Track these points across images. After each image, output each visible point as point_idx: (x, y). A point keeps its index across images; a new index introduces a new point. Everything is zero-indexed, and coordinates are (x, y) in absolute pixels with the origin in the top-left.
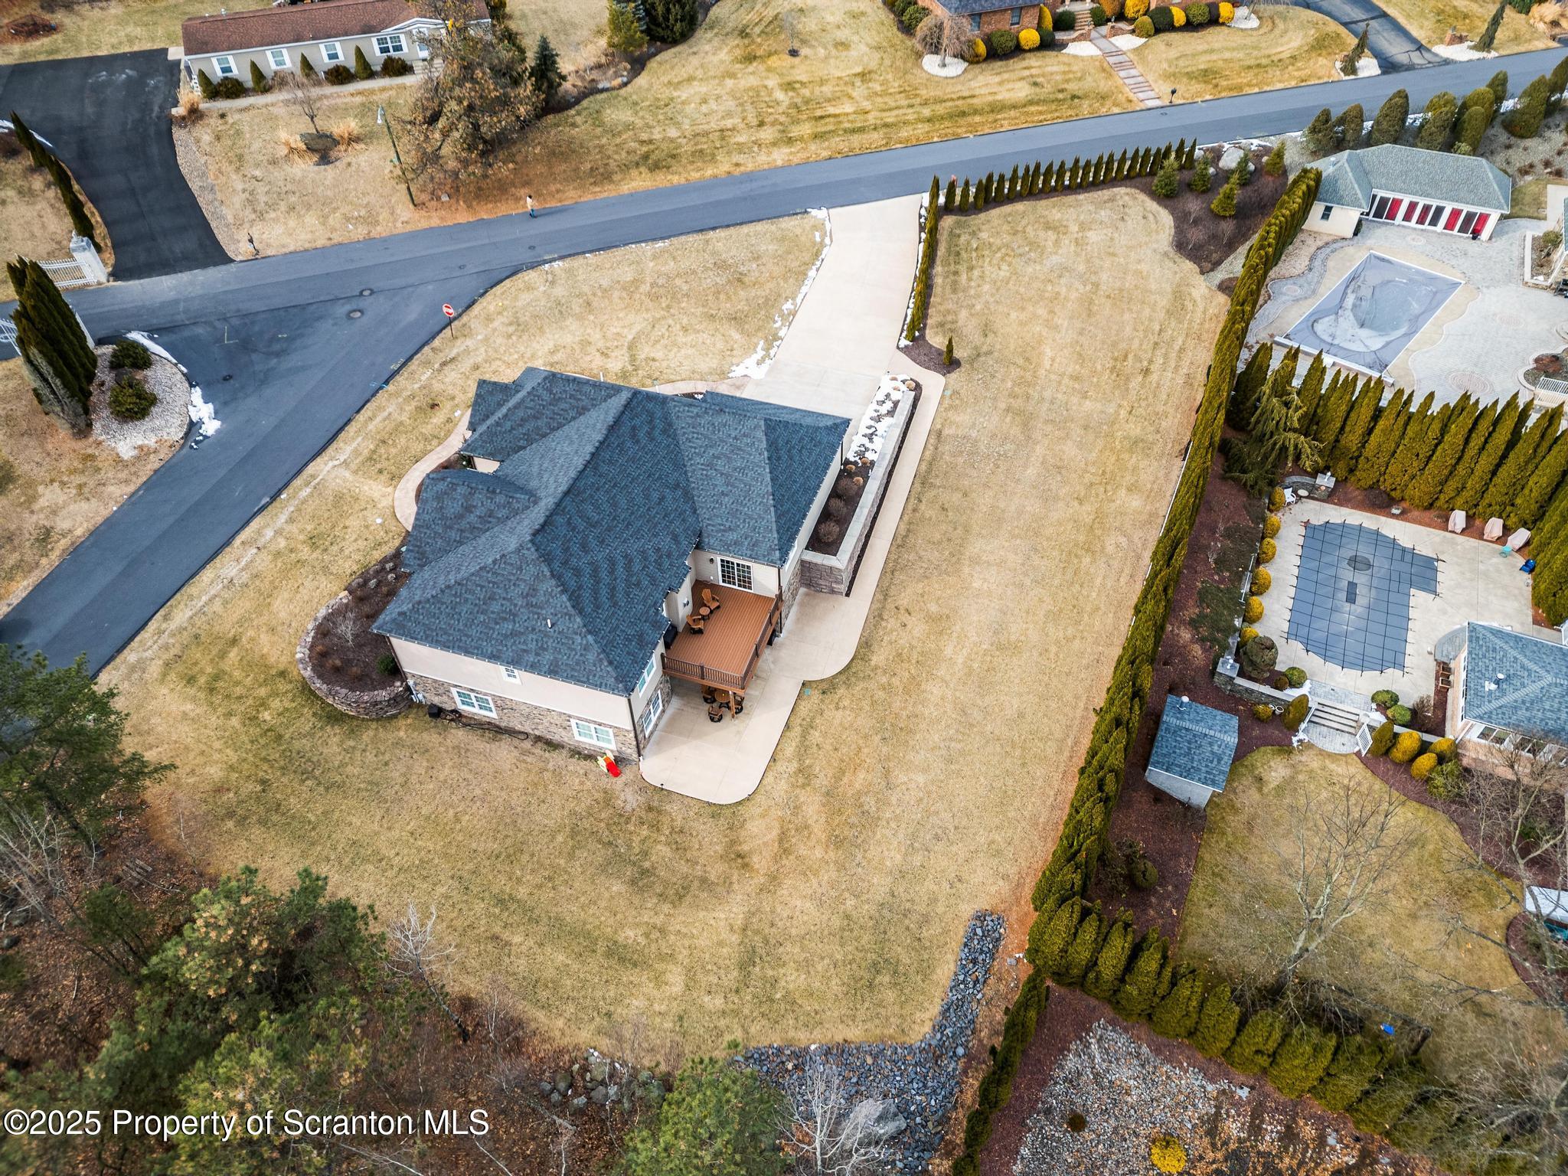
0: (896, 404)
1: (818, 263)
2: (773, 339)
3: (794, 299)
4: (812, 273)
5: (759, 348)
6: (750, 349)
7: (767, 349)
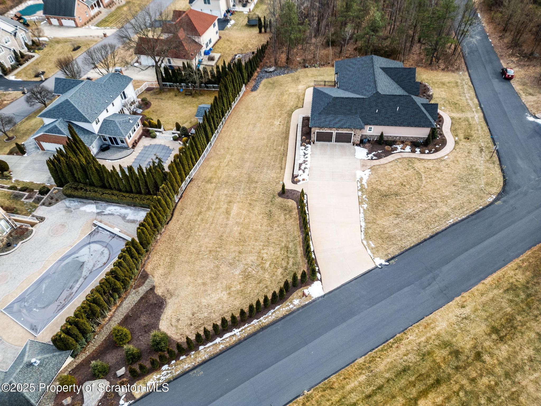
0: (300, 169)
1: (363, 229)
2: (362, 189)
3: (364, 210)
4: (363, 224)
5: (366, 184)
6: (369, 183)
7: (362, 185)
